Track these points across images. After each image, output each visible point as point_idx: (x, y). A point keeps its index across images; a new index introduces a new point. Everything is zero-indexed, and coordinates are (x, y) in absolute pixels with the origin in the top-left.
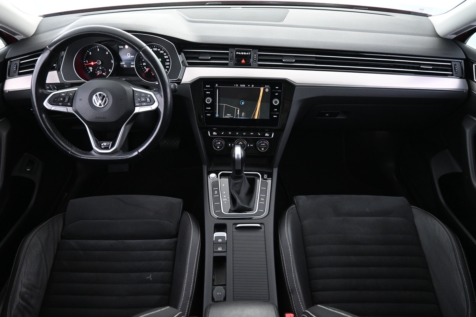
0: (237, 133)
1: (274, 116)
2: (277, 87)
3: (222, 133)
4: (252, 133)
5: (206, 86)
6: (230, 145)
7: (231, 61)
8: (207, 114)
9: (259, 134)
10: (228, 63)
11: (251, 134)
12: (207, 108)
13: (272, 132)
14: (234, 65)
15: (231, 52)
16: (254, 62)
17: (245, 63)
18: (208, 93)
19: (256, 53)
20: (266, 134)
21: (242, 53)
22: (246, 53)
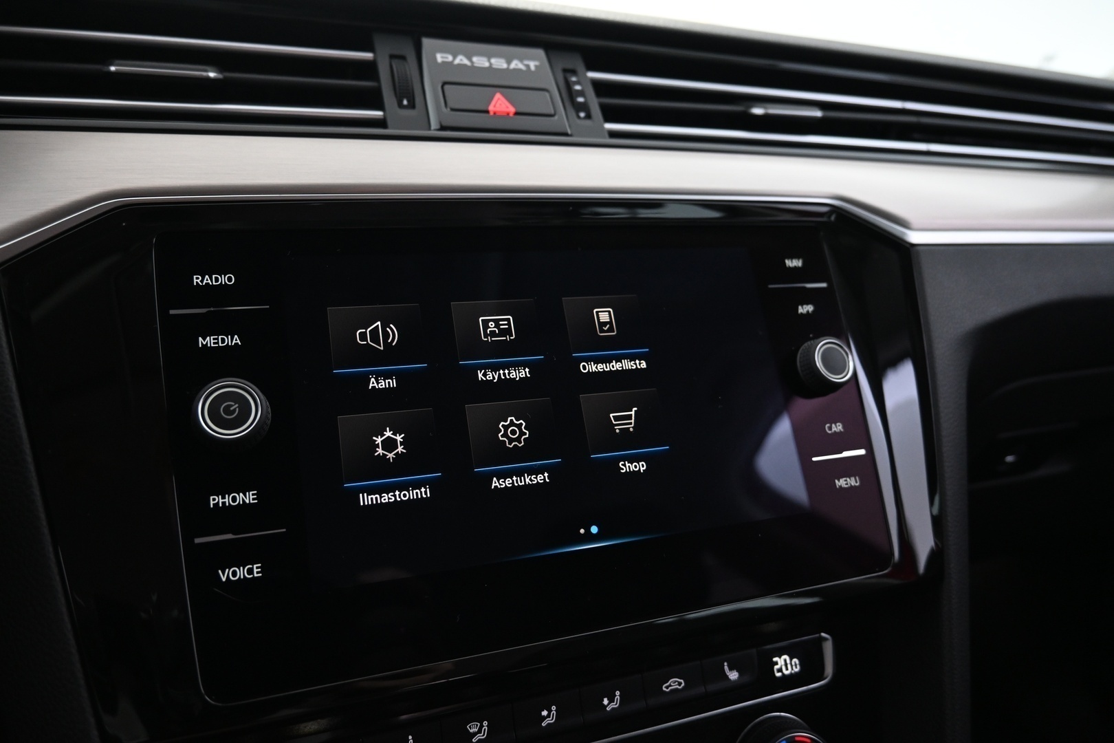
1: (841, 483)
2: (791, 257)
4: (674, 684)
5: (197, 280)
7: (405, 102)
8: (220, 571)
9: (731, 669)
10: (384, 115)
11: (670, 688)
12: (214, 500)
13: (818, 635)
14: (438, 127)
15: (392, 57)
16: (579, 117)
17: (516, 114)
18: (214, 339)
19: (574, 72)
20: (776, 664)
21: (480, 62)
22: (509, 63)
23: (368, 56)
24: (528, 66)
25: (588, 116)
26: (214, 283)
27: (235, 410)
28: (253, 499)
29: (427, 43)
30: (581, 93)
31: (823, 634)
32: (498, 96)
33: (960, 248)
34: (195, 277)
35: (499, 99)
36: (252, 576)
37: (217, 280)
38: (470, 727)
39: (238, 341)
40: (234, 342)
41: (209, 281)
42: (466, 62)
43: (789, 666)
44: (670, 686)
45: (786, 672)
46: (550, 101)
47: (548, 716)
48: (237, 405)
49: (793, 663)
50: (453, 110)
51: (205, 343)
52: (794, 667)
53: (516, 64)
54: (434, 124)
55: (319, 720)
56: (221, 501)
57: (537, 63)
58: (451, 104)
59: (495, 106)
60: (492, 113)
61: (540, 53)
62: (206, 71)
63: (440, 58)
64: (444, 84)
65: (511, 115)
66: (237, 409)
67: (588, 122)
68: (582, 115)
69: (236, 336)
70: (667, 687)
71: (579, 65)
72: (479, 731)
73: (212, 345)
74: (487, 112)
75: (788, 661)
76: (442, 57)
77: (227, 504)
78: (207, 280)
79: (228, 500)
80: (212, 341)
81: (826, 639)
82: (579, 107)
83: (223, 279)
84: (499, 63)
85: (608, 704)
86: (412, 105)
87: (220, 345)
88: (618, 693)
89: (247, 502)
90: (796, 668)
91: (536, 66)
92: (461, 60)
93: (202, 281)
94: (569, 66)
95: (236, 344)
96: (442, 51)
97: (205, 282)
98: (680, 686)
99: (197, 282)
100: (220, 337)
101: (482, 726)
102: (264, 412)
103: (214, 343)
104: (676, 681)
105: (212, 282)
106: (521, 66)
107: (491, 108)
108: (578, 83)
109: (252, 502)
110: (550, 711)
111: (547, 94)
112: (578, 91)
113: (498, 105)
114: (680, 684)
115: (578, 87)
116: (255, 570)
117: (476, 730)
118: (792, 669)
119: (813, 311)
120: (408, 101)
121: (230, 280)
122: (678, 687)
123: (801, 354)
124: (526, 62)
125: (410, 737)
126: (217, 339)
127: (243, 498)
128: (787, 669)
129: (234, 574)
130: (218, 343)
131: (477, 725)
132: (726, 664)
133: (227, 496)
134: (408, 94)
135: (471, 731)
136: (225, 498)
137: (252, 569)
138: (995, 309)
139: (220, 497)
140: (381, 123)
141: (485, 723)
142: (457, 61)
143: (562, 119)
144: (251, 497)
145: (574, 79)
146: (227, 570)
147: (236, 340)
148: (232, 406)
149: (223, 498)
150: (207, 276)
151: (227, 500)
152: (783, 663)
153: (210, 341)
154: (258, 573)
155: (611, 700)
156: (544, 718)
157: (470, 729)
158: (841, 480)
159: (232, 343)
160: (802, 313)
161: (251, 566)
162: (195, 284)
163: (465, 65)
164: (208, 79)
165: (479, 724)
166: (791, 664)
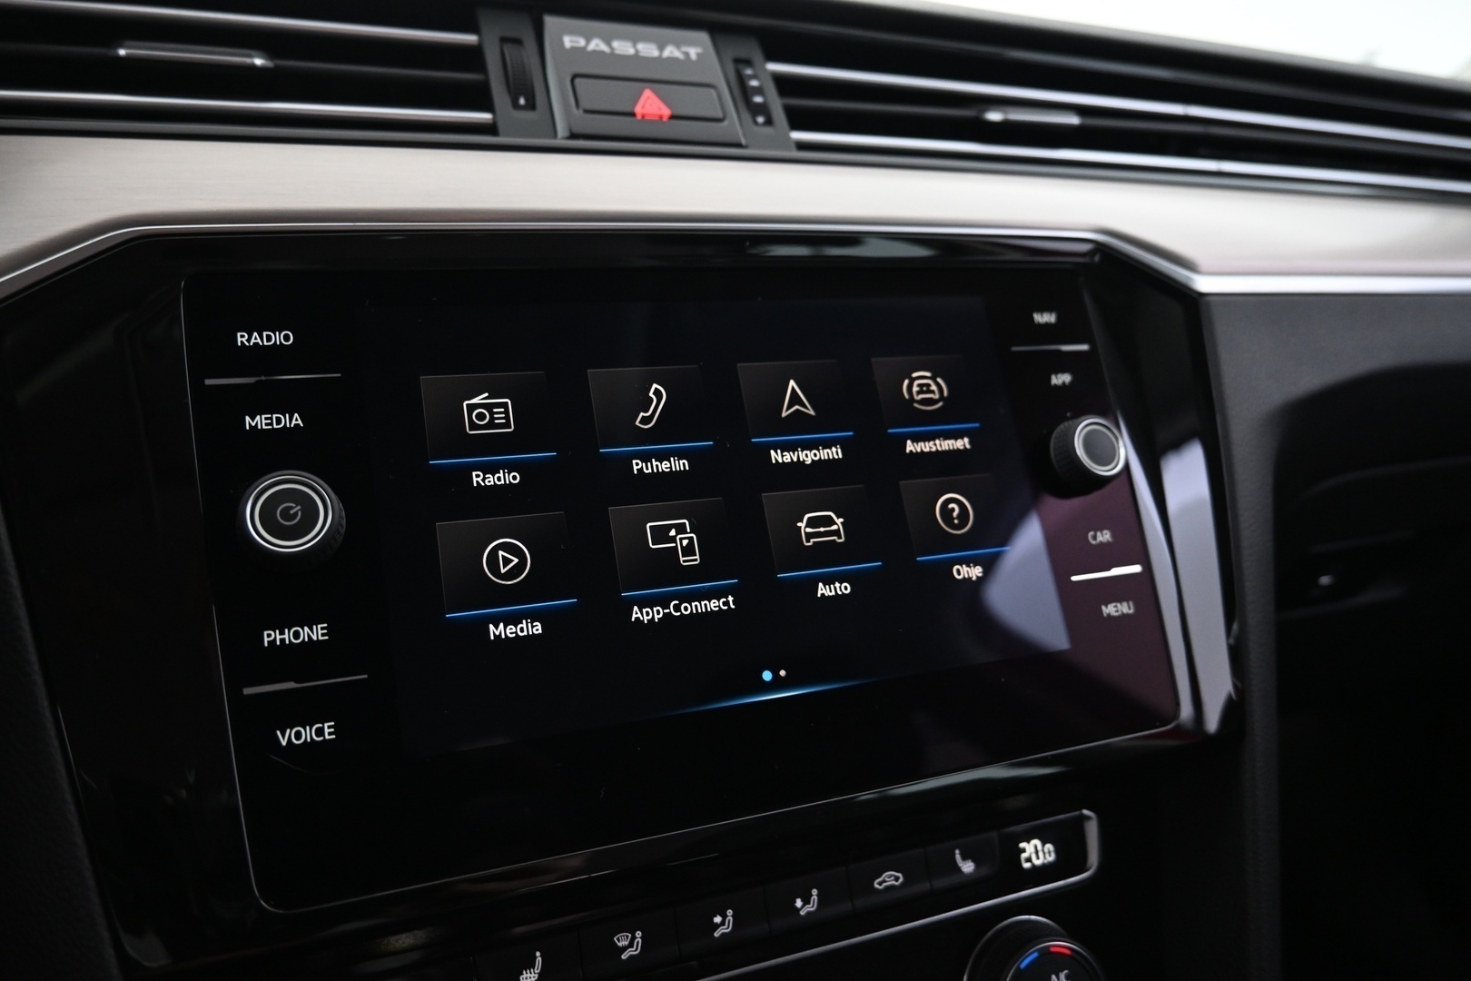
0: (724, 924)
1: (1110, 610)
2: (1042, 310)
3: (529, 977)
4: (890, 879)
5: (241, 338)
7: (522, 101)
8: (278, 733)
9: (964, 858)
10: (494, 119)
11: (885, 884)
12: (269, 636)
13: (1077, 813)
14: (567, 134)
15: (504, 40)
16: (756, 123)
17: (672, 117)
18: (266, 419)
19: (748, 63)
20: (1024, 851)
21: (623, 47)
22: (661, 48)
23: (470, 38)
24: (687, 54)
25: (769, 122)
26: (265, 343)
27: (296, 513)
28: (323, 635)
29: (551, 22)
30: (759, 91)
31: (1086, 812)
32: (647, 93)
33: (1263, 298)
34: (239, 334)
35: (648, 98)
36: (321, 738)
37: (269, 338)
38: (618, 939)
39: (300, 422)
40: (294, 422)
41: (259, 341)
42: (603, 47)
43: (1041, 854)
45: (1037, 862)
46: (717, 100)
48: (299, 507)
49: (1046, 850)
50: (587, 111)
51: (253, 424)
52: (1047, 855)
53: (670, 51)
54: (562, 129)
55: (416, 932)
56: (278, 637)
57: (699, 50)
58: (585, 104)
59: (643, 107)
60: (639, 117)
61: (703, 37)
62: (250, 56)
63: (568, 41)
64: (575, 77)
65: (665, 119)
66: (300, 513)
67: (768, 130)
68: (761, 120)
69: (296, 415)
70: (880, 884)
71: (756, 54)
72: (631, 945)
73: (264, 427)
74: (633, 115)
75: (1040, 847)
76: (571, 41)
77: (287, 642)
78: (256, 339)
79: (288, 636)
80: (264, 422)
81: (1089, 818)
82: (756, 110)
83: (277, 338)
84: (648, 50)
85: (803, 906)
86: (531, 105)
87: (275, 426)
88: (815, 892)
89: (315, 638)
90: (1050, 856)
91: (698, 55)
92: (596, 45)
93: (249, 341)
94: (743, 54)
95: (297, 425)
96: (572, 32)
97: (253, 341)
98: (897, 881)
99: (242, 342)
100: (274, 416)
101: (634, 938)
102: (337, 516)
103: (266, 424)
104: (892, 875)
105: (262, 342)
106: (677, 54)
107: (638, 110)
108: (754, 77)
109: (320, 638)
110: (724, 917)
111: (713, 91)
112: (754, 88)
113: (647, 106)
114: (897, 879)
115: (754, 83)
116: (327, 731)
117: (627, 943)
118: (1045, 858)
119: (1072, 383)
120: (526, 100)
121: (287, 339)
122: (894, 883)
123: (1056, 438)
124: (685, 49)
125: (538, 954)
126: (271, 419)
127: (308, 634)
128: (1038, 858)
129: (298, 735)
130: (271, 424)
131: (627, 937)
132: (957, 852)
133: (286, 630)
134: (525, 90)
135: (620, 944)
136: (284, 634)
137: (323, 728)
138: (1309, 379)
139: (277, 631)
140: (490, 129)
141: (639, 934)
142: (592, 47)
143: (734, 125)
144: (320, 632)
145: (749, 72)
146: (288, 731)
147: (297, 420)
148: (292, 508)
149: (282, 633)
150: (255, 334)
151: (286, 636)
152: (1033, 850)
153: (261, 421)
154: (330, 734)
155: (806, 902)
156: (717, 926)
157: (619, 941)
158: (1109, 606)
159: (290, 423)
160: (1056, 385)
161: (321, 725)
162: (239, 344)
163: (602, 52)
164: (254, 67)
165: (630, 935)
166: (1043, 851)
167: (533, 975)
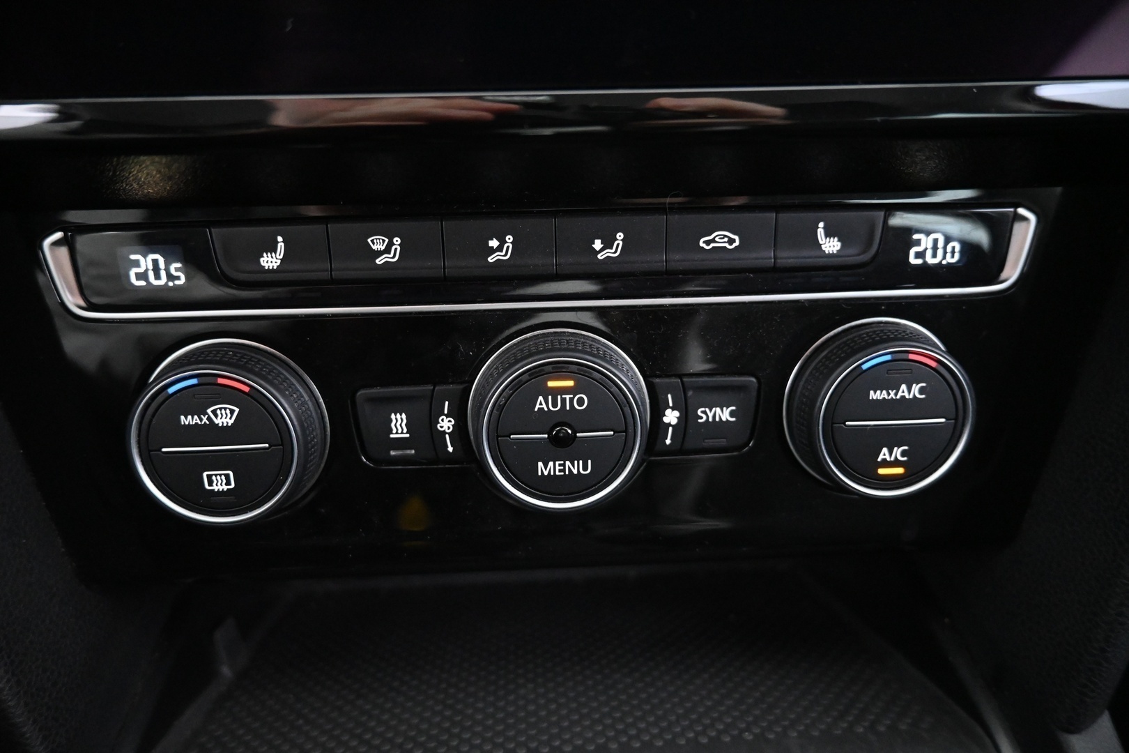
3: (270, 261)
4: (722, 239)
6: (399, 425)
9: (828, 234)
13: (1012, 210)
20: (918, 243)
31: (1021, 211)
38: (372, 241)
43: (940, 253)
44: (713, 241)
45: (930, 260)
47: (500, 249)
49: (949, 249)
52: (949, 255)
70: (708, 243)
72: (387, 250)
75: (941, 244)
81: (1024, 219)
85: (602, 250)
88: (620, 236)
90: (953, 257)
98: (731, 244)
101: (391, 244)
104: (725, 236)
110: (503, 242)
114: (731, 241)
117: (383, 248)
118: (944, 258)
122: (727, 245)
125: (280, 239)
128: (934, 255)
131: (384, 241)
132: (821, 225)
135: (375, 247)
141: (397, 241)
152: (930, 245)
155: (608, 244)
156: (492, 251)
157: (373, 244)
165: (387, 240)
166: (945, 248)
167: (274, 260)
